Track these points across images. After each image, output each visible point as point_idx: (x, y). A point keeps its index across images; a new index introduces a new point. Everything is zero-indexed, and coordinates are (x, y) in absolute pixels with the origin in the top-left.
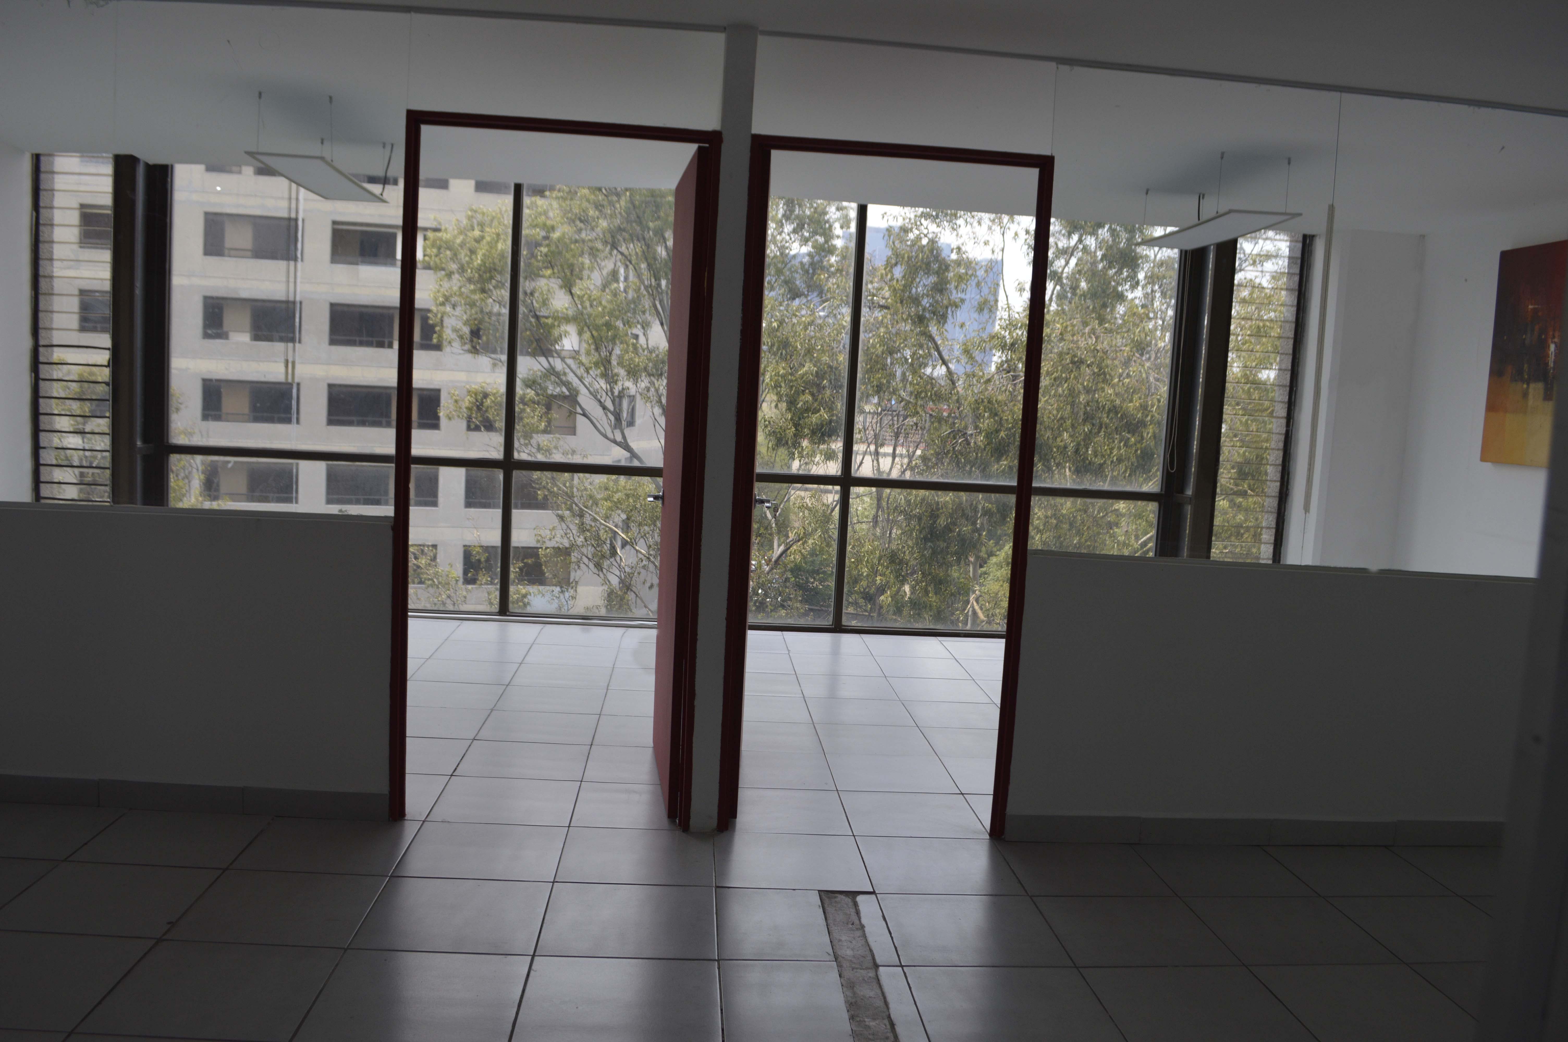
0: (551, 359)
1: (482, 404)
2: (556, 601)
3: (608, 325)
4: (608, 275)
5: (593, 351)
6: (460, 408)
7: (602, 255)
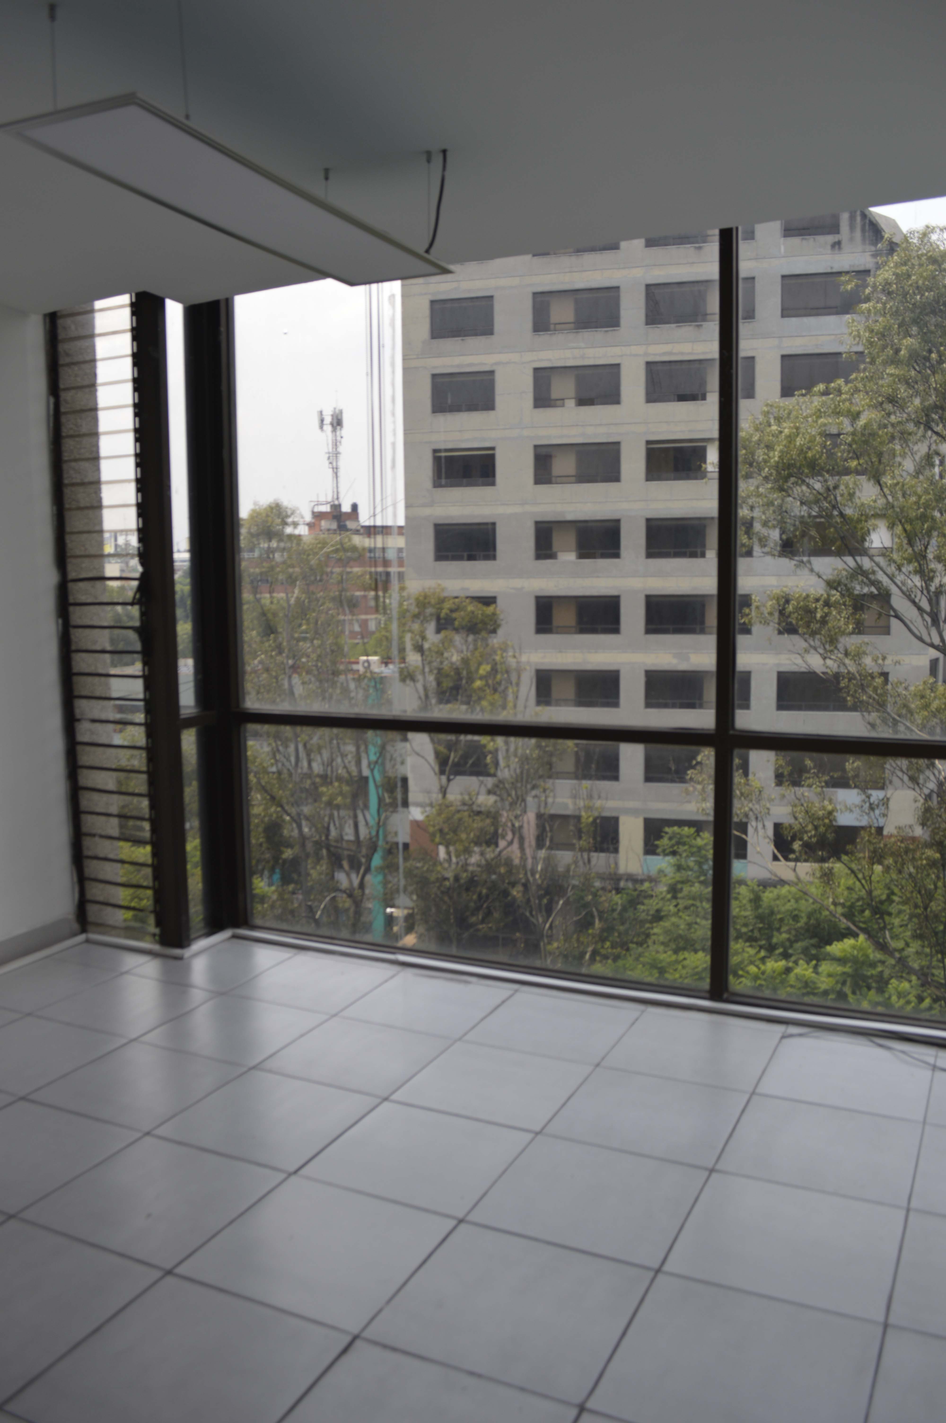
0: (858, 558)
1: (784, 609)
2: (866, 817)
3: (924, 518)
4: (921, 459)
5: (906, 546)
6: (762, 614)
7: (913, 438)
